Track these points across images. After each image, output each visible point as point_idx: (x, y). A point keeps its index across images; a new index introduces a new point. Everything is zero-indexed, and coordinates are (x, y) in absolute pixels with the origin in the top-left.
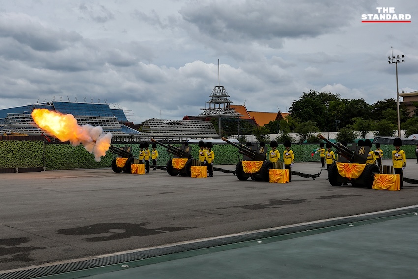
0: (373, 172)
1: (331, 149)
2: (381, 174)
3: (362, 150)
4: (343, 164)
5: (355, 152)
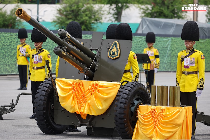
0: (136, 102)
1: (44, 44)
2: (153, 107)
3: (114, 50)
4: (70, 81)
5: (100, 52)
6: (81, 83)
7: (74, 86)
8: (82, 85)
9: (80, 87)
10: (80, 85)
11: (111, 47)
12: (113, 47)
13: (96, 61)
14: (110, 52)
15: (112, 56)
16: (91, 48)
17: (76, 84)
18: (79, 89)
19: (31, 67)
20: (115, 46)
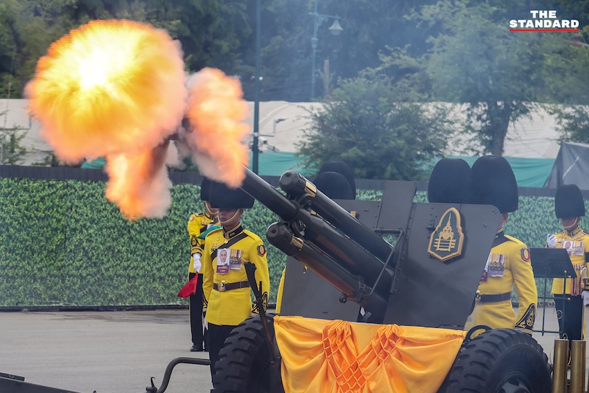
6: (348, 329)
7: (328, 340)
8: (352, 336)
9: (345, 343)
10: (345, 336)
11: (439, 225)
12: (444, 224)
13: (392, 265)
14: (434, 241)
15: (438, 252)
16: (378, 229)
17: (335, 333)
18: (344, 348)
19: (209, 284)
20: (449, 224)
